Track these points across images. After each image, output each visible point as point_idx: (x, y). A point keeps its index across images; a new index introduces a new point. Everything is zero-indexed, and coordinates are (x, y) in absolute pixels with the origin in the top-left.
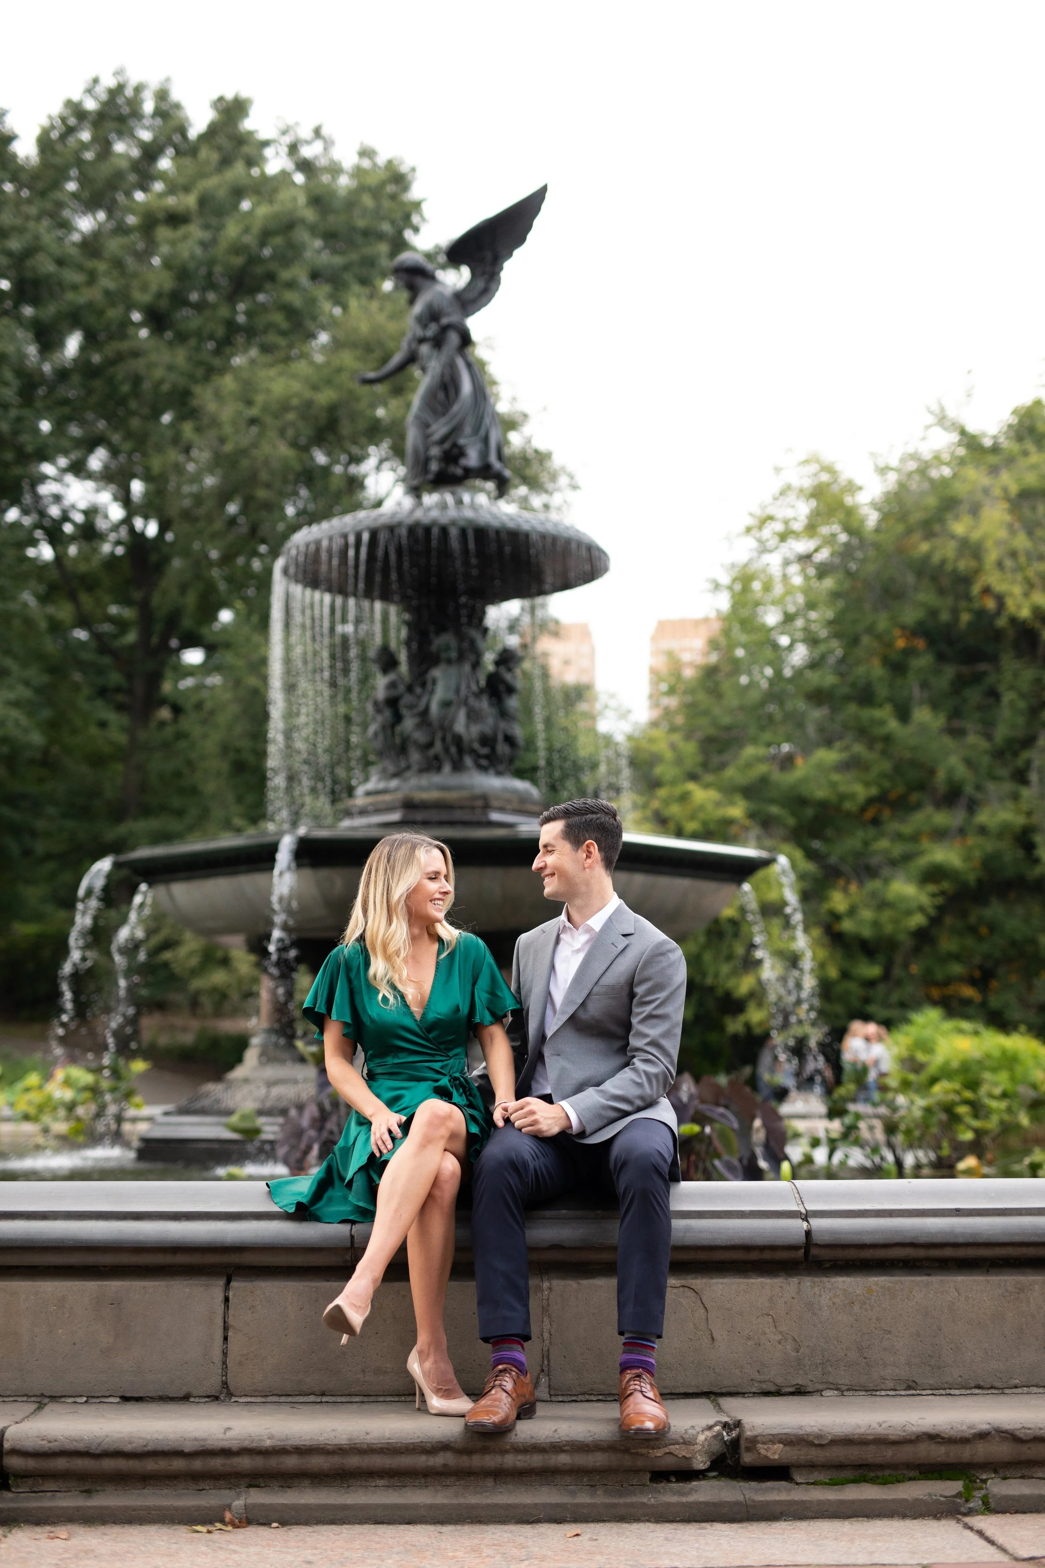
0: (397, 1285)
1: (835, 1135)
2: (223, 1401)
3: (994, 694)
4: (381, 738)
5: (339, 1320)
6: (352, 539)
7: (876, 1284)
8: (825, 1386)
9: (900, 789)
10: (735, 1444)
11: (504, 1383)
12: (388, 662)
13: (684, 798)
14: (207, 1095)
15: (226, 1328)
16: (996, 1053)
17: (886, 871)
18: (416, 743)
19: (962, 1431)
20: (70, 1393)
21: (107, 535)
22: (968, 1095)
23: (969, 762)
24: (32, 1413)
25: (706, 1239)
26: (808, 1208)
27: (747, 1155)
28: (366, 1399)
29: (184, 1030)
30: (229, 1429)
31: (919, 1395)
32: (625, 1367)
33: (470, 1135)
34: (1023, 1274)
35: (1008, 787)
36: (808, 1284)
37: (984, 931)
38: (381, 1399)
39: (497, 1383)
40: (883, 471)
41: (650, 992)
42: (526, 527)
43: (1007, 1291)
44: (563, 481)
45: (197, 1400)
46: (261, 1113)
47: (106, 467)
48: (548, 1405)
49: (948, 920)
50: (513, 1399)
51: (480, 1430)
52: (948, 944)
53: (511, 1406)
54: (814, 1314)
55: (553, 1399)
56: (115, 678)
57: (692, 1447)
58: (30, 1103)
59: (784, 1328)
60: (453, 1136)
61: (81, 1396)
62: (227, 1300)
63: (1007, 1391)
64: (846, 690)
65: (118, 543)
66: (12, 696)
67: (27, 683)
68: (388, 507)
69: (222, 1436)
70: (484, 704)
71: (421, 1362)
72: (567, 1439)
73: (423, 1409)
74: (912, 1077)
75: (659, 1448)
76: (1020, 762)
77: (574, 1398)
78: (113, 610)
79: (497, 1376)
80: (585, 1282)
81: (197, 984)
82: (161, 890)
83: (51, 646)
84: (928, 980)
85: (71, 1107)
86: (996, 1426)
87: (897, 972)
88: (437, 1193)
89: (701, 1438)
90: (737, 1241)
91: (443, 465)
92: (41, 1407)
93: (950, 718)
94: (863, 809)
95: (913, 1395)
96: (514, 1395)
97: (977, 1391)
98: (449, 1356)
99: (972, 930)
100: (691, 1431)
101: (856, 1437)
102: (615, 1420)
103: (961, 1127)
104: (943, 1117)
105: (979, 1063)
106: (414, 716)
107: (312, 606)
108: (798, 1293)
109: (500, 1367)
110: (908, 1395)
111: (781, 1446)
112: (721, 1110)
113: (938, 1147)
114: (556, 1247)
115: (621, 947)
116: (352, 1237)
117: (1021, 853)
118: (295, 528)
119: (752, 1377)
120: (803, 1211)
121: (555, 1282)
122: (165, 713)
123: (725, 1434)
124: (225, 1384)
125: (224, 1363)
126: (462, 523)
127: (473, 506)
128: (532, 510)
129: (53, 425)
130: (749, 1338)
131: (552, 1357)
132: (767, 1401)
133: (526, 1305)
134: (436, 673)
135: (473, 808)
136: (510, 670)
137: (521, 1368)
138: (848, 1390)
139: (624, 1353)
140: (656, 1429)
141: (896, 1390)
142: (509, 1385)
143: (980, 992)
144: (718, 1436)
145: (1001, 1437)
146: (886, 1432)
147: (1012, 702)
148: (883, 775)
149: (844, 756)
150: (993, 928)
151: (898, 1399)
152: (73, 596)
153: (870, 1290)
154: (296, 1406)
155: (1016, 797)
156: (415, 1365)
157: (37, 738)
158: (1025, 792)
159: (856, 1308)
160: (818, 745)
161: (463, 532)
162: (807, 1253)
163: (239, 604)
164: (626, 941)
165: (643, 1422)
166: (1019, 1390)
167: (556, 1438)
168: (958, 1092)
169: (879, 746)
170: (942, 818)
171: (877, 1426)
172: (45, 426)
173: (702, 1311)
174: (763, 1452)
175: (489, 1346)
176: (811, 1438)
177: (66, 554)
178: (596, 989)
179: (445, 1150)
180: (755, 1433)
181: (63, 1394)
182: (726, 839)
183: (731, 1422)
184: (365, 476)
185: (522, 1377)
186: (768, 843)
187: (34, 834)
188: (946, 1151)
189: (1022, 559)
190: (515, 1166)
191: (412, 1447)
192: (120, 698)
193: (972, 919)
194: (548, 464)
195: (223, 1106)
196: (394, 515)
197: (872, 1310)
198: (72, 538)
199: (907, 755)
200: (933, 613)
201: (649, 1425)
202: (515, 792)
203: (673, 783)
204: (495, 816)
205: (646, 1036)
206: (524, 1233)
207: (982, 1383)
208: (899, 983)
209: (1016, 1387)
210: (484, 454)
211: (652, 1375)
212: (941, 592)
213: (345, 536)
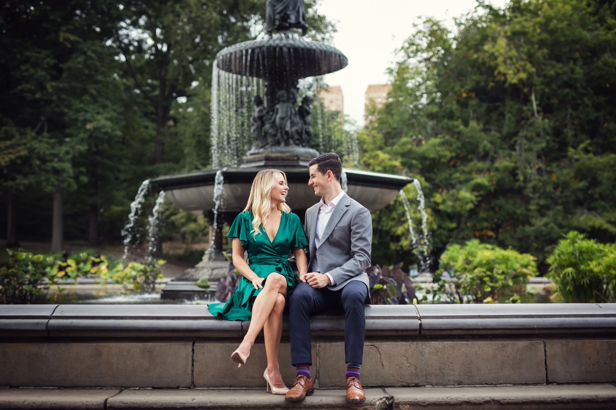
0: (260, 345)
1: (435, 289)
2: (192, 389)
3: (502, 115)
4: (256, 132)
5: (237, 358)
6: (244, 52)
7: (447, 344)
8: (427, 383)
9: (465, 153)
10: (391, 405)
11: (301, 382)
12: (259, 102)
13: (376, 156)
14: (188, 273)
15: (193, 361)
16: (501, 257)
17: (458, 186)
18: (270, 133)
19: (479, 400)
20: (133, 386)
21: (147, 51)
22: (489, 273)
23: (491, 142)
24: (118, 393)
25: (380, 327)
26: (421, 315)
27: (400, 296)
28: (248, 388)
29: (180, 248)
30: (194, 399)
31: (463, 387)
32: (348, 376)
33: (289, 287)
34: (505, 341)
35: (507, 152)
36: (420, 344)
37: (497, 209)
38: (254, 388)
39: (298, 382)
40: (459, 24)
41: (357, 228)
42: (314, 47)
43: (498, 347)
44: (330, 28)
45: (182, 388)
46: (210, 280)
47: (146, 23)
48: (319, 391)
49: (483, 205)
50: (305, 388)
51: (291, 400)
52: (482, 214)
53: (304, 391)
54: (422, 356)
55: (321, 388)
56: (151, 109)
57: (374, 407)
58: (119, 277)
59: (411, 362)
60: (282, 287)
61: (137, 387)
62: (193, 350)
63: (497, 385)
64: (442, 114)
65: (151, 54)
66: (109, 116)
67: (115, 111)
68: (259, 39)
69: (191, 402)
70: (297, 119)
71: (269, 374)
72: (326, 403)
73: (270, 392)
74: (467, 266)
75: (361, 407)
76: (512, 142)
77: (328, 388)
78: (150, 81)
79: (298, 379)
80: (333, 344)
81: (184, 229)
82: (169, 193)
83: (125, 96)
84: (474, 229)
85: (135, 278)
86: (493, 398)
87: (463, 225)
88: (276, 309)
89: (378, 403)
90: (393, 328)
91: (281, 22)
92: (121, 391)
93: (484, 125)
94: (449, 161)
95: (461, 387)
96: (305, 387)
97: (486, 385)
98: (280, 372)
99: (493, 209)
100: (374, 400)
101: (438, 402)
102: (344, 396)
103: (486, 286)
104: (479, 282)
105: (494, 261)
106: (269, 123)
107: (229, 79)
108: (417, 348)
109: (300, 376)
110: (459, 387)
111: (409, 406)
112: (391, 279)
113: (476, 294)
114: (322, 330)
115: (345, 211)
116: (242, 326)
117: (512, 178)
118: (221, 48)
119: (398, 380)
120: (419, 316)
121: (321, 344)
122: (171, 123)
123: (387, 401)
124: (193, 382)
125: (192, 374)
126: (289, 46)
127: (293, 39)
128: (317, 40)
129: (124, 6)
130: (397, 365)
131: (320, 372)
132: (404, 389)
133: (310, 352)
134: (278, 106)
135: (294, 160)
136: (308, 105)
137: (308, 377)
138: (435, 385)
139: (348, 370)
140: (360, 399)
141: (454, 385)
142: (303, 383)
143: (495, 233)
144: (384, 402)
145: (495, 403)
146: (449, 401)
147: (509, 118)
148: (458, 148)
149: (442, 140)
150: (500, 208)
151: (455, 389)
152: (133, 76)
153: (444, 347)
154: (221, 391)
155: (510, 156)
156: (266, 375)
157: (119, 133)
158: (514, 153)
159: (439, 354)
160: (431, 136)
161: (289, 49)
162: (420, 332)
163: (200, 79)
164: (347, 208)
165: (355, 397)
166: (502, 385)
167: (321, 403)
168: (485, 272)
169: (456, 136)
170: (480, 165)
171: (446, 398)
172: (121, 7)
173: (379, 355)
174: (401, 408)
175: (296, 368)
176: (420, 403)
177: (131, 59)
178: (336, 228)
179: (279, 292)
180: (399, 401)
181: (130, 386)
182: (393, 173)
183: (389, 397)
184: (250, 26)
185: (308, 380)
186: (411, 175)
187: (119, 171)
188: (479, 295)
189: (514, 60)
190: (306, 298)
191: (265, 406)
192: (153, 116)
193: (493, 204)
194: (324, 21)
195: (194, 277)
196: (261, 42)
197: (445, 354)
198: (133, 52)
199: (467, 140)
200: (478, 83)
201: (357, 398)
202: (310, 154)
203: (372, 150)
204: (302, 163)
205: (358, 246)
206: (309, 325)
207: (488, 382)
208: (463, 230)
209: (501, 384)
210: (297, 18)
211: (359, 379)
212: (481, 74)
213: (241, 51)
